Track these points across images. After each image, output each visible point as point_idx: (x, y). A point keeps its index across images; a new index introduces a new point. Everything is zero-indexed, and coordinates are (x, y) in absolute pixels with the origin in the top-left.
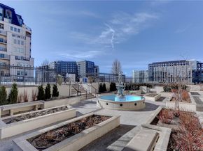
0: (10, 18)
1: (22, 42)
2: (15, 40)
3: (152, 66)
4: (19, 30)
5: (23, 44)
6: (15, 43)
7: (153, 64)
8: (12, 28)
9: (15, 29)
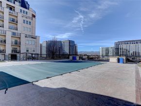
0: (19, 2)
1: (30, 22)
2: (24, 21)
3: (117, 44)
4: (27, 12)
5: (30, 24)
6: (24, 23)
7: (119, 42)
8: (21, 10)
9: (24, 11)
